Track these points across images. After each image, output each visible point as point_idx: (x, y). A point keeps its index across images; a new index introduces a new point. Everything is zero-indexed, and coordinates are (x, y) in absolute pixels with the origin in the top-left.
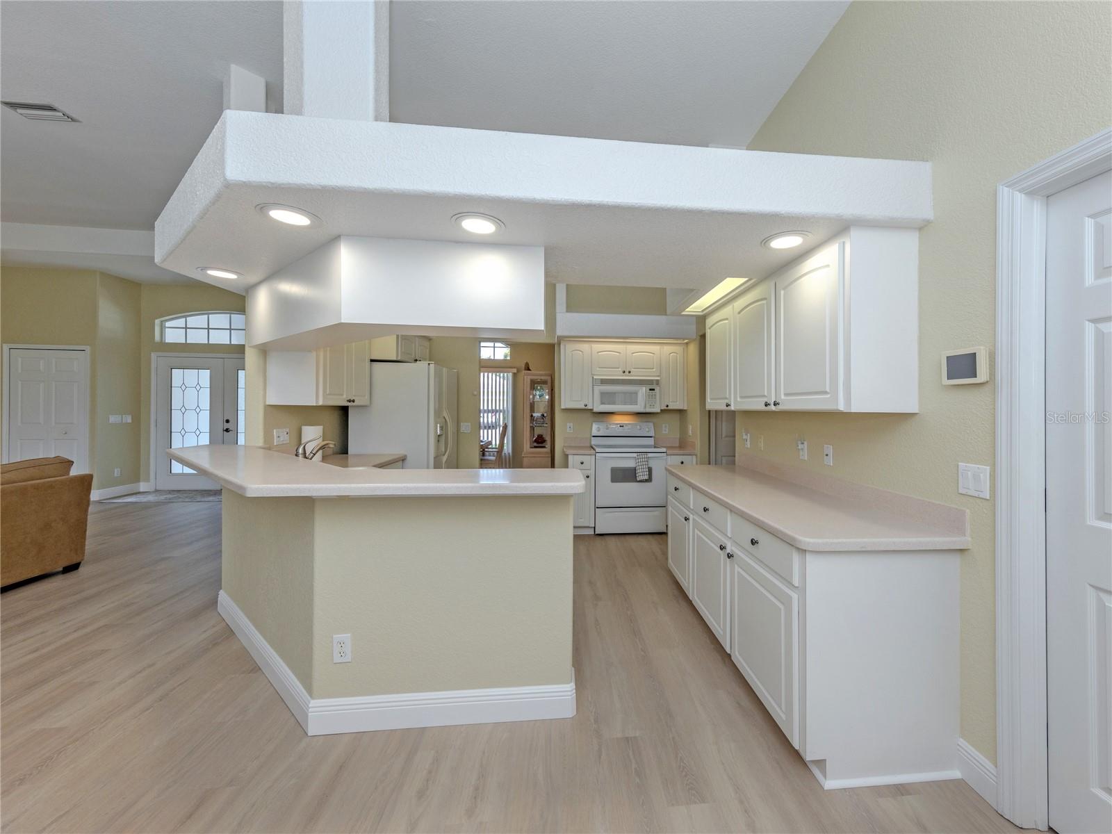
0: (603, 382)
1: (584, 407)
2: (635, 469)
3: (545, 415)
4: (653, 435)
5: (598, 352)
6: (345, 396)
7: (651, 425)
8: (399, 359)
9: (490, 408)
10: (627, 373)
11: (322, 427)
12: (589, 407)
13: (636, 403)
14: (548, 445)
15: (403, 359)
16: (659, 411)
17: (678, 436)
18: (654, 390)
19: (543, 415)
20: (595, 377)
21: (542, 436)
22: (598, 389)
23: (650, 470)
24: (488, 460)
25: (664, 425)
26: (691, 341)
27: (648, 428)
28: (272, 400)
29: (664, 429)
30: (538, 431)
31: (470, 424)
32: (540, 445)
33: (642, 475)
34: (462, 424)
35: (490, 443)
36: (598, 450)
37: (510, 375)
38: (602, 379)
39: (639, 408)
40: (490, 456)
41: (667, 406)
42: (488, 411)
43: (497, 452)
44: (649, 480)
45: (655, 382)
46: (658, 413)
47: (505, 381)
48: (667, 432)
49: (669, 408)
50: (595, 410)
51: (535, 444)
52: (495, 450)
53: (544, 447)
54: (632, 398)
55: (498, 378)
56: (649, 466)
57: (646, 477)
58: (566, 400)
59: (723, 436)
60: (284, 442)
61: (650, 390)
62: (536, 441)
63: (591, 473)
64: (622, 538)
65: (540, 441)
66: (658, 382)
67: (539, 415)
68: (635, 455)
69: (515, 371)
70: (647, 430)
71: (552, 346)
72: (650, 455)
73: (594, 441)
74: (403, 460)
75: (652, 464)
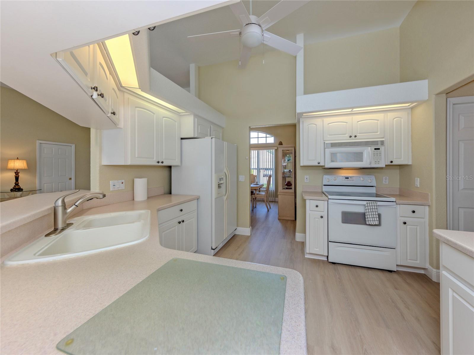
0: (333, 145)
1: (317, 164)
2: (364, 214)
3: (291, 170)
4: (375, 185)
5: (328, 124)
6: (155, 159)
7: (373, 178)
8: (196, 136)
9: (264, 167)
10: (353, 137)
11: (147, 179)
12: (321, 164)
13: (361, 160)
14: (293, 186)
15: (198, 136)
16: (384, 166)
17: (399, 187)
18: (379, 149)
19: (290, 171)
20: (326, 142)
21: (290, 182)
22: (328, 151)
23: (379, 215)
24: (261, 194)
25: (384, 178)
26: (421, 103)
27: (370, 180)
28: (105, 162)
29: (384, 180)
30: (288, 180)
31: (244, 176)
32: (289, 187)
33: (371, 219)
34: (240, 176)
35: (263, 185)
36: (330, 197)
37: (274, 151)
38: (332, 143)
39: (365, 163)
40: (262, 192)
41: (392, 162)
42: (263, 169)
43: (266, 190)
44: (379, 225)
45: (379, 143)
46: (382, 168)
47: (271, 154)
48: (387, 183)
49: (393, 164)
50: (326, 167)
51: (286, 187)
52: (264, 189)
53: (291, 189)
54: (359, 156)
55: (268, 153)
56: (378, 212)
57: (377, 223)
58: (304, 160)
59: (460, 188)
60: (119, 189)
61: (375, 149)
62: (287, 185)
63: (325, 215)
64: (353, 269)
65: (289, 184)
66: (382, 143)
67: (288, 170)
68: (365, 203)
69: (276, 148)
70: (369, 181)
71: (294, 126)
72: (379, 203)
73: (325, 189)
74: (197, 199)
75: (381, 211)
